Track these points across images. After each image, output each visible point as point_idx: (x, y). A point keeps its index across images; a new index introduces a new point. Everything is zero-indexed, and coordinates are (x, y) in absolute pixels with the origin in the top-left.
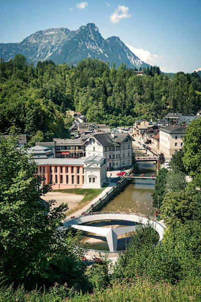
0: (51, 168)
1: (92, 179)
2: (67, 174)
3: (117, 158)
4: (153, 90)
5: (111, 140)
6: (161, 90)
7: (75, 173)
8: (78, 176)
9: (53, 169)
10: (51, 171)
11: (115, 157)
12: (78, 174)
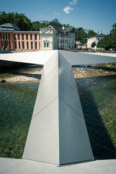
0: (15, 36)
1: (46, 44)
2: (27, 41)
3: (66, 42)
4: (80, 35)
5: (62, 30)
6: (84, 36)
7: (33, 40)
8: (36, 43)
9: (16, 36)
10: (15, 39)
11: (65, 42)
12: (36, 41)
